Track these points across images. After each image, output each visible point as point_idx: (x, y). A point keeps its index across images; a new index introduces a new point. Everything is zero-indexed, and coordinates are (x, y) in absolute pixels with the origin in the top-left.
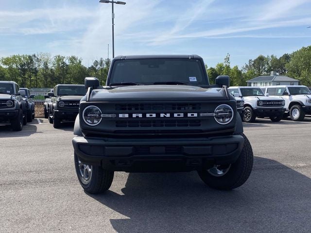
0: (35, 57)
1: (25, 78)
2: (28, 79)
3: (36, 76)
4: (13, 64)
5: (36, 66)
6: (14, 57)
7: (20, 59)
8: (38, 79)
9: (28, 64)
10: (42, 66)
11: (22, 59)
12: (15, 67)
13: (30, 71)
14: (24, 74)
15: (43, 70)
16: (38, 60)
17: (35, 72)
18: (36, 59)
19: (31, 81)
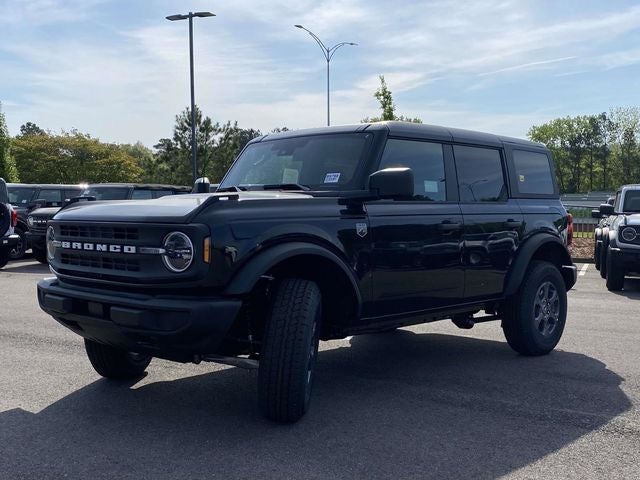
0: (605, 119)
1: (579, 168)
2: (584, 170)
3: (604, 163)
4: (555, 137)
5: (606, 140)
6: (559, 123)
7: (570, 127)
8: (610, 169)
9: (589, 136)
10: (620, 139)
11: (575, 125)
12: (559, 145)
13: (591, 153)
14: (578, 161)
15: (623, 147)
16: (611, 127)
17: (603, 154)
18: (607, 123)
19: (592, 175)
